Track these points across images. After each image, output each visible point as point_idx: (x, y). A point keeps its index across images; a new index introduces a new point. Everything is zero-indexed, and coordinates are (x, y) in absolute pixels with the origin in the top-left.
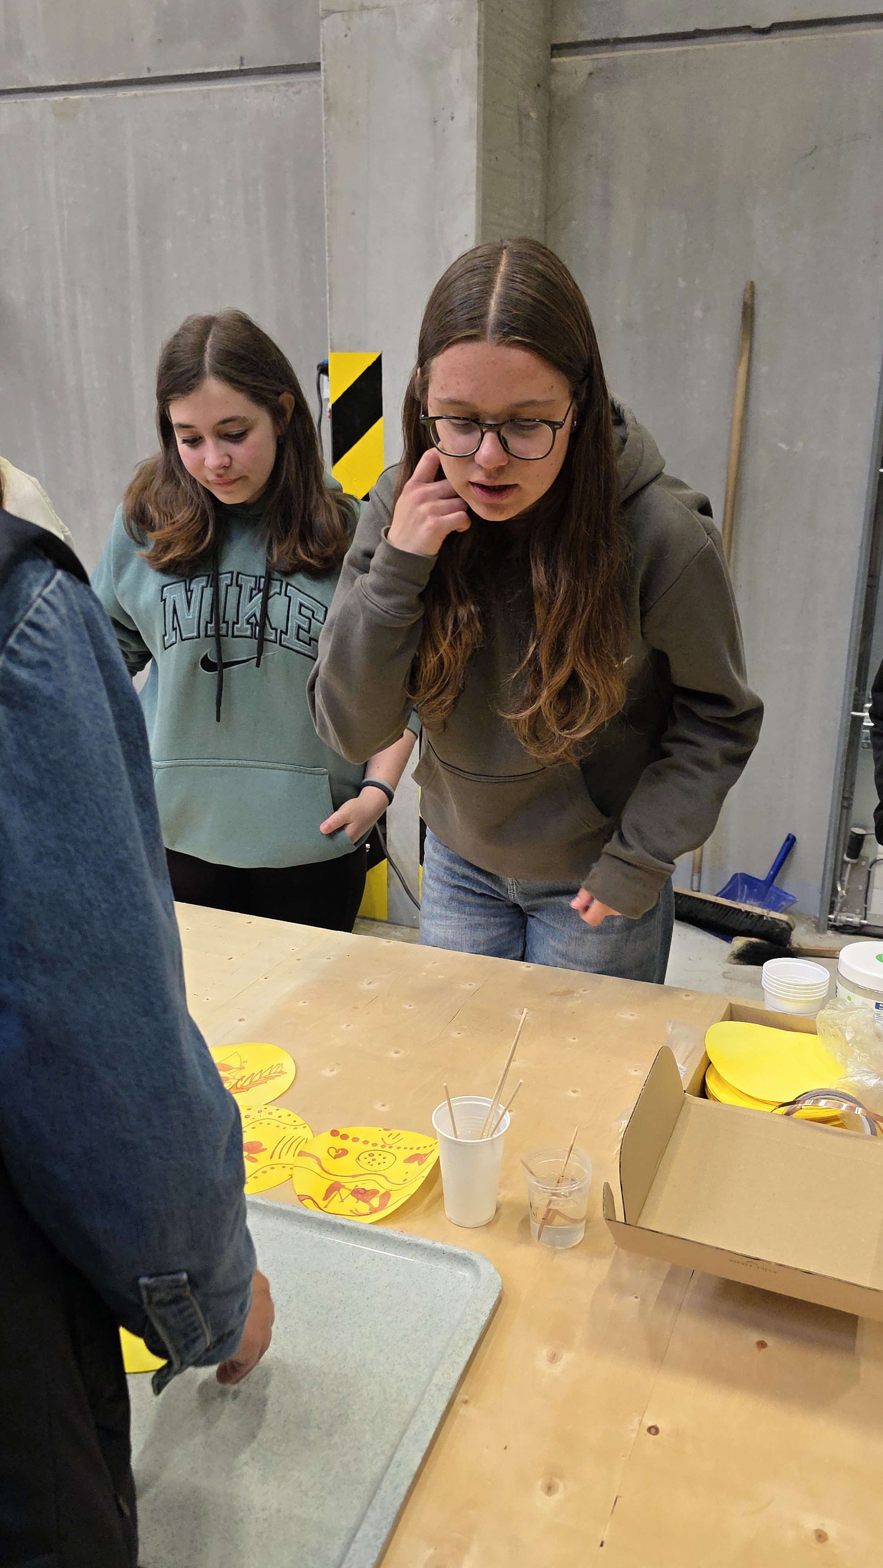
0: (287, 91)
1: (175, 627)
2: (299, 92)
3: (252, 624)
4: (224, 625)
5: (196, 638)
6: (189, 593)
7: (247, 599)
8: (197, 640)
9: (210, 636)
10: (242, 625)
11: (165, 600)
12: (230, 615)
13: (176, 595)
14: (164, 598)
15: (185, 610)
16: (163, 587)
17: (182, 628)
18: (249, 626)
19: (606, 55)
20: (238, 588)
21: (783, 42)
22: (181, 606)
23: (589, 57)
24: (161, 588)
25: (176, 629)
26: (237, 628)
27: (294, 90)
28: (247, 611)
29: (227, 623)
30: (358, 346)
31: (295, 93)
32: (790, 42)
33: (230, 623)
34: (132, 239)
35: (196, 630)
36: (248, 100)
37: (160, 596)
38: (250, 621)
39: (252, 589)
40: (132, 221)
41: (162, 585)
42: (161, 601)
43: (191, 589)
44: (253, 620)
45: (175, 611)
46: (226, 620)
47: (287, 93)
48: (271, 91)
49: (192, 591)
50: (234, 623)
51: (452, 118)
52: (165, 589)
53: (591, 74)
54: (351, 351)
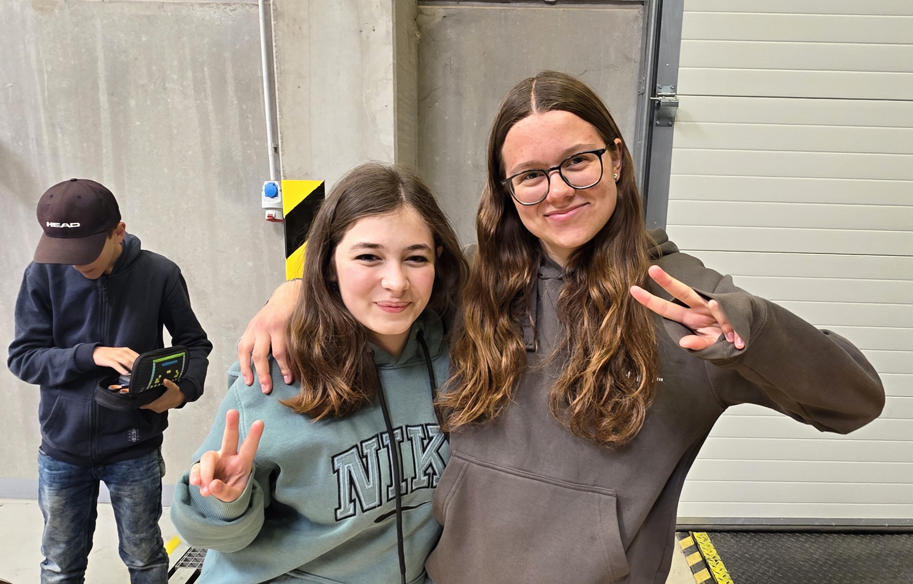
0: (225, 8)
1: (353, 498)
2: (234, 10)
3: (429, 474)
4: (403, 484)
5: (378, 506)
6: (364, 460)
7: (420, 450)
8: (380, 507)
9: (392, 499)
10: (420, 478)
11: (338, 471)
12: (408, 473)
13: (350, 465)
14: (336, 469)
15: (364, 480)
16: (333, 458)
17: (362, 499)
18: (427, 477)
19: (454, 7)
20: (409, 442)
21: (564, 10)
22: (358, 475)
23: (442, 7)
24: (331, 459)
25: (354, 501)
26: (415, 483)
27: (230, 8)
28: (423, 463)
29: (406, 480)
30: (307, 176)
31: (231, 10)
32: (568, 11)
33: (409, 480)
34: (103, 98)
35: (377, 498)
36: (195, 12)
37: (331, 467)
38: (427, 472)
39: (422, 439)
40: (102, 85)
41: (332, 455)
42: (334, 473)
43: (365, 455)
44: (430, 471)
45: (352, 482)
46: (405, 478)
47: (225, 10)
48: (212, 7)
49: (366, 457)
50: (413, 479)
51: (374, 30)
52: (336, 459)
53: (444, 17)
54: (299, 178)
